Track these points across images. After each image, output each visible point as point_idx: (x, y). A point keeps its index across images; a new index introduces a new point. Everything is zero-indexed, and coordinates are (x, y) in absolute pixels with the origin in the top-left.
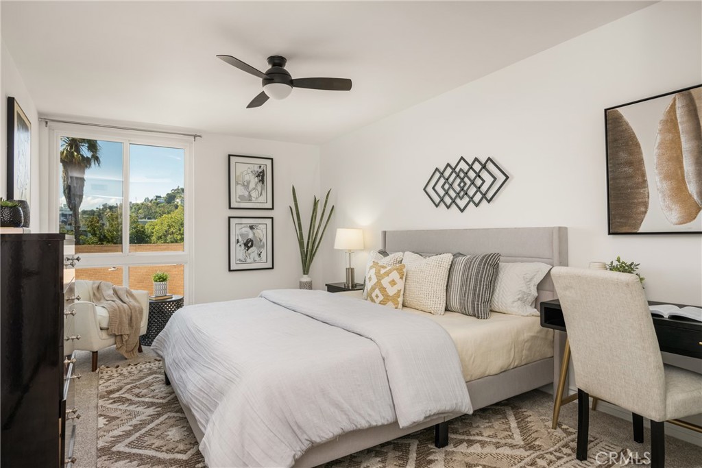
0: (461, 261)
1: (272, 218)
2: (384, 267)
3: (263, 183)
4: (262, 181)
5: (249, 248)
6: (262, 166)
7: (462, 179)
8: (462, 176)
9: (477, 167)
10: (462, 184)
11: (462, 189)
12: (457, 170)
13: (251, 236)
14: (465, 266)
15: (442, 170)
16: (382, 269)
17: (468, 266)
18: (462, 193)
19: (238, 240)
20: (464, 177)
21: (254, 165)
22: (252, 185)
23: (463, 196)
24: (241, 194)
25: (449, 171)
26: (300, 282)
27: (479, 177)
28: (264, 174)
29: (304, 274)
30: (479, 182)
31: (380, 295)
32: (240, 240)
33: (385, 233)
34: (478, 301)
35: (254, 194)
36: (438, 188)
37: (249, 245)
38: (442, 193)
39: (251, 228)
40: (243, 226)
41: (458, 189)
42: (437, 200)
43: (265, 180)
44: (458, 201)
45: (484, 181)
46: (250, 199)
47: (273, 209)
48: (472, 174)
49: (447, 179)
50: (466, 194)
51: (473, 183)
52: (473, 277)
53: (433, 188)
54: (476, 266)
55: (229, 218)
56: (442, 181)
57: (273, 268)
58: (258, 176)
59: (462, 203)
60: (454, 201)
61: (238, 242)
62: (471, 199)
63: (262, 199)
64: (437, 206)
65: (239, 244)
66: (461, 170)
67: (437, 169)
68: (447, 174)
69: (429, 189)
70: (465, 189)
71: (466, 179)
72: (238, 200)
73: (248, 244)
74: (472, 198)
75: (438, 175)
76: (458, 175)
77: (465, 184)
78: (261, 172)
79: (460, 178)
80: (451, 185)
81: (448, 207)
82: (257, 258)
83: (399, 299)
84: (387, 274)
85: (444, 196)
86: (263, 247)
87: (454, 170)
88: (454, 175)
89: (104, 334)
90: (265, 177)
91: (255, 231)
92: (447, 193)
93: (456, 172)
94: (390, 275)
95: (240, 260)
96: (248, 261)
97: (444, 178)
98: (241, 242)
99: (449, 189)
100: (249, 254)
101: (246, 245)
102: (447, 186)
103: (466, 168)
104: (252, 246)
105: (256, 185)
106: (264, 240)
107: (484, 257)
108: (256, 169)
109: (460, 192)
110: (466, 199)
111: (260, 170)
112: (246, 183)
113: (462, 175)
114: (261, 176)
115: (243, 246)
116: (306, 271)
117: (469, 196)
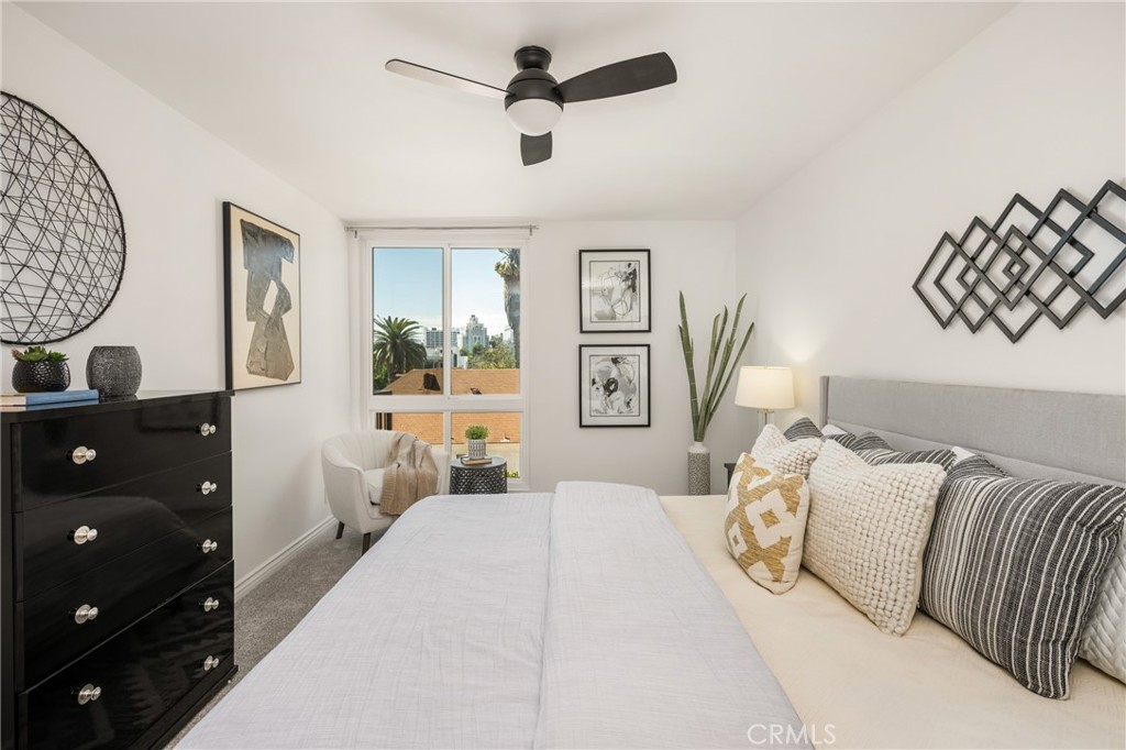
0: (977, 488)
1: (648, 346)
2: (761, 472)
3: (634, 290)
4: (633, 287)
5: (611, 392)
6: (633, 264)
7: (1017, 256)
8: (1014, 245)
9: (1066, 216)
10: (1016, 269)
11: (1017, 282)
12: (1002, 231)
13: (614, 374)
14: (984, 510)
15: (958, 238)
16: (755, 477)
17: (994, 511)
18: (1016, 292)
19: (594, 380)
20: (1023, 249)
21: (620, 263)
22: (616, 295)
23: (1018, 302)
24: (598, 309)
25: (979, 236)
26: (689, 453)
27: (1073, 242)
28: (635, 276)
29: (696, 440)
30: (1071, 258)
31: (741, 539)
32: (597, 379)
33: (826, 381)
34: (1023, 632)
35: (619, 309)
36: (950, 281)
37: (612, 388)
38: (958, 292)
39: (615, 361)
40: (601, 358)
41: (1003, 281)
42: (946, 309)
43: (637, 284)
44: (1003, 313)
45: (1088, 255)
46: (613, 318)
47: (649, 331)
48: (1048, 239)
49: (973, 259)
50: (1028, 293)
51: (1050, 261)
52: (1010, 551)
53: (938, 282)
54: (1021, 519)
55: (581, 346)
56: (960, 263)
57: (649, 425)
58: (627, 278)
59: (1015, 319)
60: (990, 313)
61: (594, 382)
62: (1045, 307)
63: (634, 315)
64: (945, 324)
65: (595, 386)
66: (1013, 230)
67: (947, 237)
68: (972, 246)
69: (928, 286)
70: (1026, 279)
71: (1029, 255)
72: (595, 319)
73: (610, 387)
74: (1046, 305)
75: (948, 249)
76: (1004, 246)
77: (1026, 268)
78: (630, 274)
79: (1010, 251)
80: (984, 272)
81: (975, 328)
82: (624, 409)
83: (783, 560)
84: (760, 493)
85: (964, 300)
86: (634, 391)
87: (992, 232)
88: (992, 246)
89: (375, 511)
90: (637, 281)
91: (621, 366)
92: (972, 292)
93: (998, 239)
94: (764, 498)
95: (597, 411)
96: (610, 412)
97: (965, 256)
98: (599, 384)
99: (977, 282)
100: (612, 403)
101: (606, 388)
102: (971, 277)
103: (1029, 222)
104: (615, 390)
105: (623, 295)
106: (636, 381)
107: (1057, 493)
108: (624, 268)
109: (1009, 289)
110: (1029, 308)
111: (630, 270)
112: (606, 293)
113: (1016, 244)
114: (632, 278)
115: (602, 389)
116: (699, 436)
117: (1036, 300)
